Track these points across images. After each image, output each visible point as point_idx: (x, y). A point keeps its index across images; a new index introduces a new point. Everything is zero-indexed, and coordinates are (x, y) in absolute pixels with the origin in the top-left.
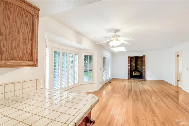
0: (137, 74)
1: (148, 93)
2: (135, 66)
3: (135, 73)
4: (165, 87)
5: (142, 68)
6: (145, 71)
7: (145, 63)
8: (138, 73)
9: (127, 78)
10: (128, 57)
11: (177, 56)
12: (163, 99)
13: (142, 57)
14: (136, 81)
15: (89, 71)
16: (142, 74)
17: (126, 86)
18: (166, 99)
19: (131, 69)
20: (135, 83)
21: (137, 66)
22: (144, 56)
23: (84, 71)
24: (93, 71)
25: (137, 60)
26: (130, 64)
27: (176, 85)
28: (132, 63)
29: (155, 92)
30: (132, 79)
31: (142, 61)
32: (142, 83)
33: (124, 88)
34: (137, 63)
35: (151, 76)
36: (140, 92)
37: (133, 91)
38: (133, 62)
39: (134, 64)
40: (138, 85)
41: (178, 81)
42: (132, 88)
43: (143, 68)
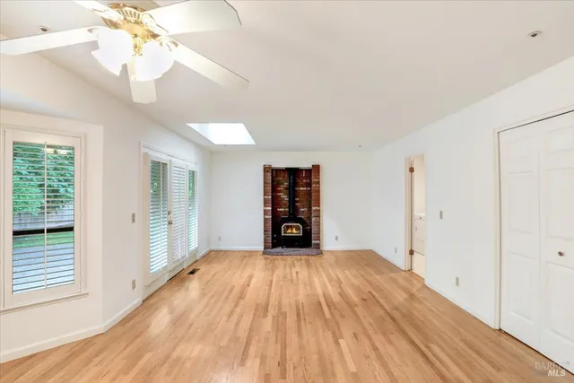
0: (294, 231)
1: (328, 315)
2: (289, 201)
3: (288, 227)
4: (378, 277)
5: (310, 208)
6: (319, 222)
7: (319, 191)
8: (298, 228)
9: (262, 248)
10: (267, 169)
11: (408, 170)
12: (379, 340)
13: (308, 171)
14: (289, 258)
15: (50, 231)
16: (311, 229)
17: (248, 286)
18: (390, 342)
19: (274, 211)
20: (285, 266)
21: (294, 202)
22: (317, 168)
23: (15, 233)
24: (75, 229)
25: (294, 180)
26: (272, 196)
27: (408, 268)
28: (280, 191)
29: (351, 305)
30: (279, 249)
31: (309, 185)
32: (308, 264)
33: (241, 296)
34: (295, 191)
35: (337, 238)
36: (298, 315)
37: (272, 312)
38: (281, 188)
39: (284, 197)
40: (294, 275)
41: (412, 252)
42: (269, 297)
43: (314, 208)
